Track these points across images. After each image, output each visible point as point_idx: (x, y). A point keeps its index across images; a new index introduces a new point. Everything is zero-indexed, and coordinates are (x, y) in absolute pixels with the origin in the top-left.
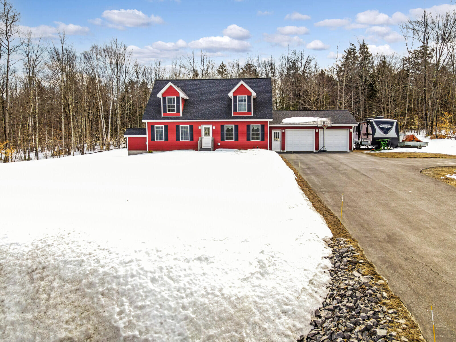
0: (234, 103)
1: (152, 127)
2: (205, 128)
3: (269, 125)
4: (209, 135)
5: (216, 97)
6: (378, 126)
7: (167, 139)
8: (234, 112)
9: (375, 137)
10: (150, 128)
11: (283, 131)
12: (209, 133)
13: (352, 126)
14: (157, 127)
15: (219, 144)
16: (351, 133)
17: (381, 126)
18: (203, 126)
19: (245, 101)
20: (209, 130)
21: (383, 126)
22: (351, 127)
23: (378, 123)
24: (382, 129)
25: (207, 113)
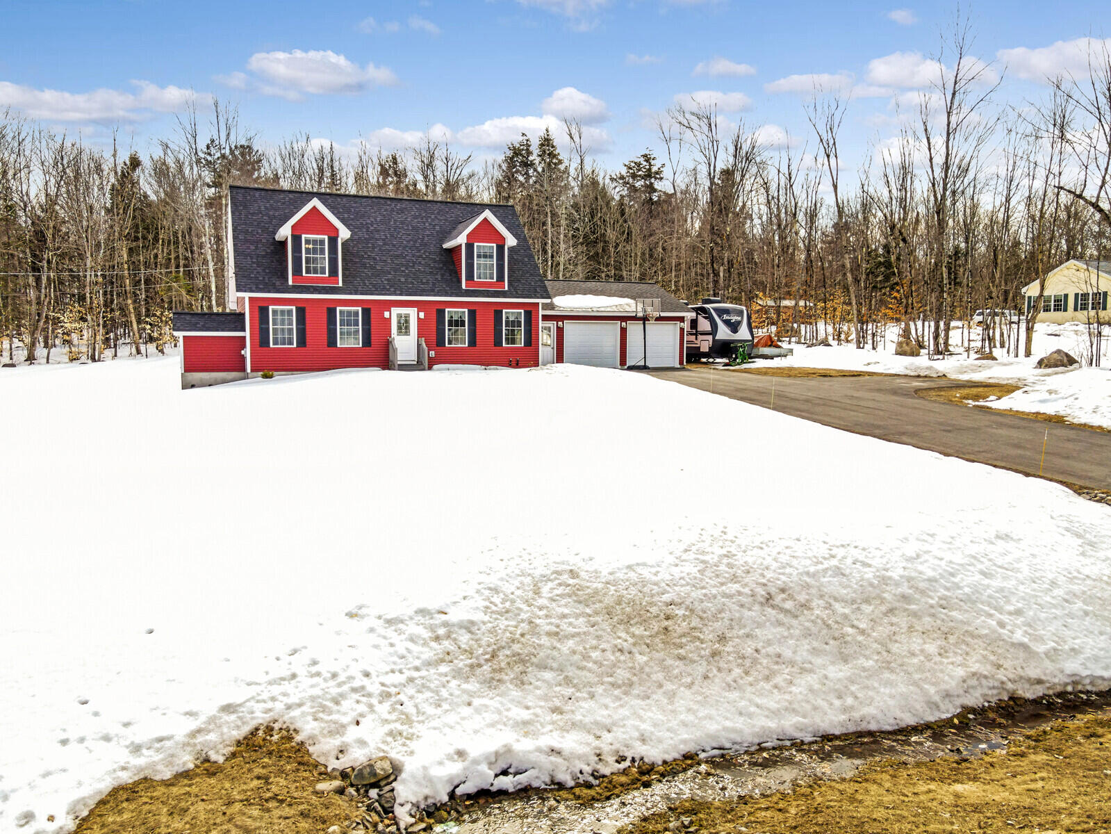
0: (467, 259)
1: (262, 312)
2: (399, 316)
3: (541, 312)
4: (407, 333)
5: (408, 241)
6: (719, 316)
7: (302, 341)
9: (717, 338)
10: (257, 314)
11: (561, 324)
12: (407, 328)
13: (684, 317)
14: (275, 312)
15: (433, 352)
16: (682, 330)
17: (726, 317)
18: (395, 311)
19: (491, 257)
20: (407, 321)
21: (728, 318)
22: (682, 319)
24: (727, 323)
25: (403, 279)
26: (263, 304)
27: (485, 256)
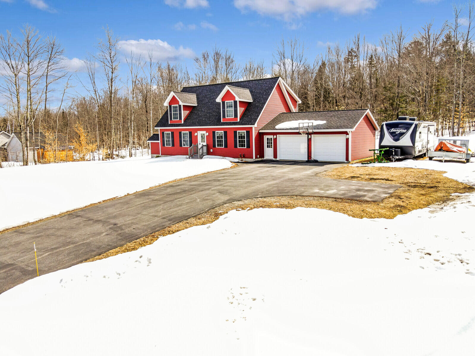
0: (222, 109)
1: (163, 133)
2: (201, 135)
4: (204, 141)
7: (173, 145)
8: (223, 118)
11: (275, 136)
12: (204, 139)
14: (166, 134)
15: (212, 150)
16: (347, 139)
17: (393, 130)
18: (199, 133)
19: (232, 107)
20: (204, 137)
23: (389, 126)
26: (163, 131)
27: (230, 107)
